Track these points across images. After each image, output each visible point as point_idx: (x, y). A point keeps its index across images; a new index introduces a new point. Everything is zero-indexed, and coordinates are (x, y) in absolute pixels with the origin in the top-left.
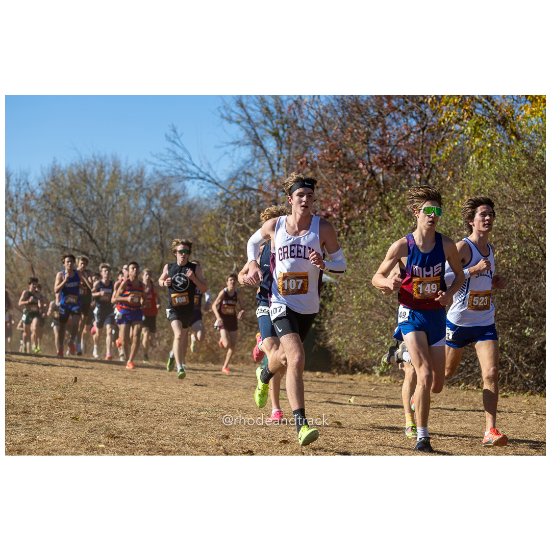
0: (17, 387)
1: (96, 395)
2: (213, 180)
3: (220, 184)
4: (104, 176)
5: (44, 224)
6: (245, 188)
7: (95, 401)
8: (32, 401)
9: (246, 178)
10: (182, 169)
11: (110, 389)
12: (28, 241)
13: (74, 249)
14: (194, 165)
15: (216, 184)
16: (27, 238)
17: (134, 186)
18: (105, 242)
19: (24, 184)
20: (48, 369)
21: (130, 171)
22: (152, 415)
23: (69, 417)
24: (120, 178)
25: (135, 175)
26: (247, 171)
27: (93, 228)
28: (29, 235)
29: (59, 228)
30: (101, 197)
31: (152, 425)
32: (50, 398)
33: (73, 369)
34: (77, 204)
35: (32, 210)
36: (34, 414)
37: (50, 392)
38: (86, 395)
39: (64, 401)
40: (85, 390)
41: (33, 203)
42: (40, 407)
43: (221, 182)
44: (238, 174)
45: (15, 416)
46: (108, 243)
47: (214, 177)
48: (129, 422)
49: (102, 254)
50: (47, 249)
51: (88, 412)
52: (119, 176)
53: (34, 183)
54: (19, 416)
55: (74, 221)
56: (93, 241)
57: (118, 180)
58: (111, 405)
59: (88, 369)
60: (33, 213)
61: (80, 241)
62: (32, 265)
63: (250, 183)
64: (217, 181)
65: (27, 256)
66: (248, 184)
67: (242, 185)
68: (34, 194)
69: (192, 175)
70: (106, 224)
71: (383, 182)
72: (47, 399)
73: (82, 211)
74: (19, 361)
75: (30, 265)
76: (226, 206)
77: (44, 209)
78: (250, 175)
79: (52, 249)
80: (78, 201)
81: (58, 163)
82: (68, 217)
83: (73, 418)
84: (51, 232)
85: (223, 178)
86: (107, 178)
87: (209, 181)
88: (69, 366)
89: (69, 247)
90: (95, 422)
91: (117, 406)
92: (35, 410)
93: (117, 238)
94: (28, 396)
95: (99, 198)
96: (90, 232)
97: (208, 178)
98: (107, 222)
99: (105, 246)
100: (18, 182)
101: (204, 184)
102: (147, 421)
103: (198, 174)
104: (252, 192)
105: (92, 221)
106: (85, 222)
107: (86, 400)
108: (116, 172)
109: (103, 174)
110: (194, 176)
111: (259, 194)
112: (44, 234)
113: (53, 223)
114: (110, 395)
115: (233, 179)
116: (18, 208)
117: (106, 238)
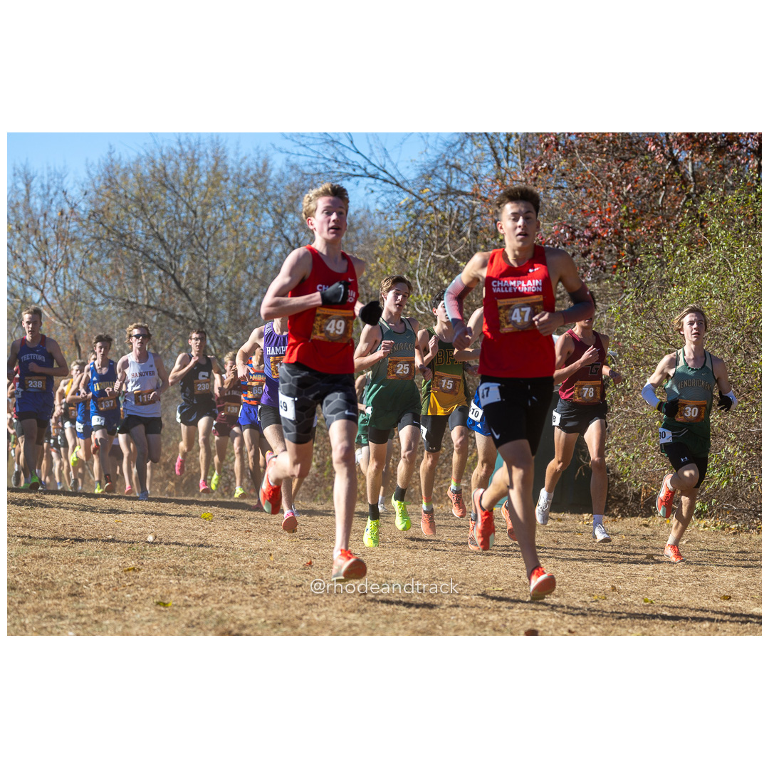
0: (58, 550)
1: (197, 562)
2: (394, 178)
3: (406, 185)
4: (199, 176)
5: (95, 263)
6: (449, 191)
7: (195, 572)
8: (85, 575)
9: (450, 173)
10: (336, 161)
11: (222, 551)
12: (67, 293)
13: (148, 306)
14: (358, 152)
15: (398, 185)
16: (65, 289)
17: (251, 193)
18: (204, 293)
19: (56, 194)
20: (110, 519)
21: (243, 167)
22: (297, 595)
23: (151, 601)
24: (226, 180)
25: (252, 173)
26: (452, 162)
27: (181, 268)
28: (68, 284)
29: (121, 270)
30: (195, 212)
31: (298, 613)
32: (117, 569)
33: (154, 518)
34: (152, 227)
35: (73, 240)
36: (89, 597)
37: (116, 559)
38: (178, 563)
39: (141, 574)
40: (178, 553)
41: (73, 226)
42: (100, 584)
43: (407, 182)
44: (436, 168)
45: (56, 601)
46: (208, 295)
47: (394, 173)
48: (256, 608)
49: (198, 313)
50: (101, 308)
51: (183, 593)
52: (225, 176)
53: (75, 193)
54: (63, 602)
55: (149, 258)
56: (184, 292)
57: (222, 183)
58: (224, 579)
59: (180, 516)
60: (74, 243)
61: (158, 291)
62: (75, 336)
63: (457, 182)
64: (399, 180)
65: (67, 321)
66: (454, 184)
67: (444, 187)
68: (76, 210)
69: (354, 170)
70: (205, 261)
71: (693, 175)
72: (112, 571)
73: (162, 240)
74: (60, 506)
75: (72, 336)
76: (415, 224)
77: (93, 238)
78: (458, 168)
79: (112, 308)
80: (154, 221)
81: (116, 156)
82: (138, 250)
83: (158, 604)
84: (107, 277)
85: (410, 174)
86: (204, 179)
87: (385, 181)
88: (146, 513)
89: (140, 303)
90: (196, 609)
91: (235, 580)
92: (91, 589)
93: (225, 285)
94: (78, 567)
95: (192, 214)
96: (177, 276)
97: (383, 175)
98: (207, 258)
99: (204, 299)
100: (46, 191)
101: (378, 186)
102: (289, 607)
103: (365, 169)
104: (461, 197)
105: (180, 255)
106: (166, 258)
107: (179, 571)
108: (220, 169)
109: (196, 173)
110: (359, 172)
111: (474, 202)
112: (95, 281)
113: (110, 261)
114: (221, 561)
115: (428, 175)
116: (48, 235)
117: (205, 286)
